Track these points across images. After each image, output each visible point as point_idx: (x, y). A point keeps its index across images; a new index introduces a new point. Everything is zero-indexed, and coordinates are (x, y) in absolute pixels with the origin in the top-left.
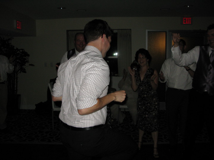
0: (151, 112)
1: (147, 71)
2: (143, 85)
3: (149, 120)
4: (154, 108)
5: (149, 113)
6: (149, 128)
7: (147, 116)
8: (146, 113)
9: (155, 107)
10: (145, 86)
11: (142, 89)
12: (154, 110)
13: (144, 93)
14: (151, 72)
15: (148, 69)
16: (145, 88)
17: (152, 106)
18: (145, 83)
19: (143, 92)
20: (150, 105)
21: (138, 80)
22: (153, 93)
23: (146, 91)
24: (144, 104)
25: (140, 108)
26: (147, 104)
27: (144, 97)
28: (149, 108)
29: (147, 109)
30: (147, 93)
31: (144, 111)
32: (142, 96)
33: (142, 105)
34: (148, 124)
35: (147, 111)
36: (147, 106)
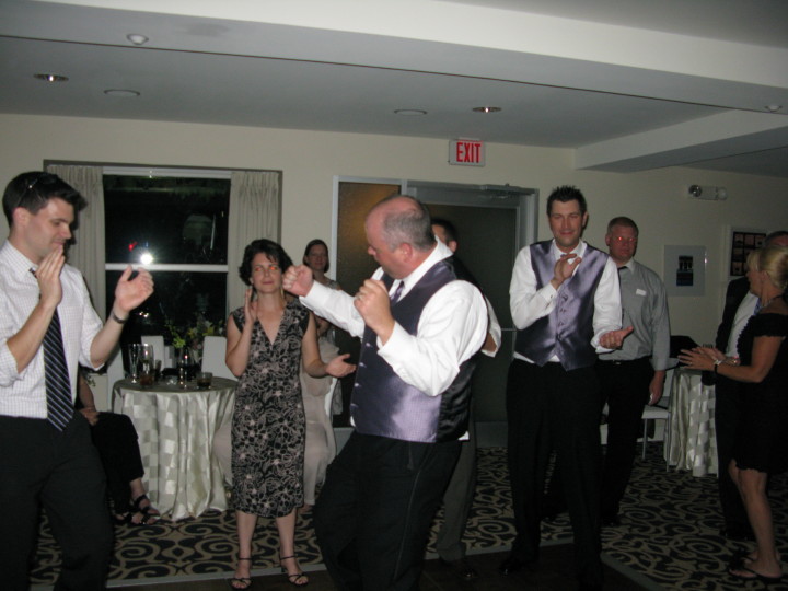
0: (289, 449)
1: (288, 315)
2: (273, 358)
3: (285, 474)
4: (299, 433)
5: (283, 452)
7: (276, 462)
8: (272, 454)
9: (301, 430)
10: (281, 360)
11: (265, 371)
12: (299, 442)
13: (274, 385)
14: (299, 318)
15: (288, 307)
16: (278, 368)
17: (295, 428)
18: (283, 352)
19: (271, 384)
20: (290, 425)
21: (257, 340)
23: (281, 379)
24: (268, 424)
25: (251, 439)
26: (281, 420)
27: (271, 399)
28: (285, 435)
29: (279, 440)
30: (285, 384)
31: (267, 449)
32: (267, 396)
33: (260, 426)
34: (281, 489)
35: (278, 446)
36: (278, 430)
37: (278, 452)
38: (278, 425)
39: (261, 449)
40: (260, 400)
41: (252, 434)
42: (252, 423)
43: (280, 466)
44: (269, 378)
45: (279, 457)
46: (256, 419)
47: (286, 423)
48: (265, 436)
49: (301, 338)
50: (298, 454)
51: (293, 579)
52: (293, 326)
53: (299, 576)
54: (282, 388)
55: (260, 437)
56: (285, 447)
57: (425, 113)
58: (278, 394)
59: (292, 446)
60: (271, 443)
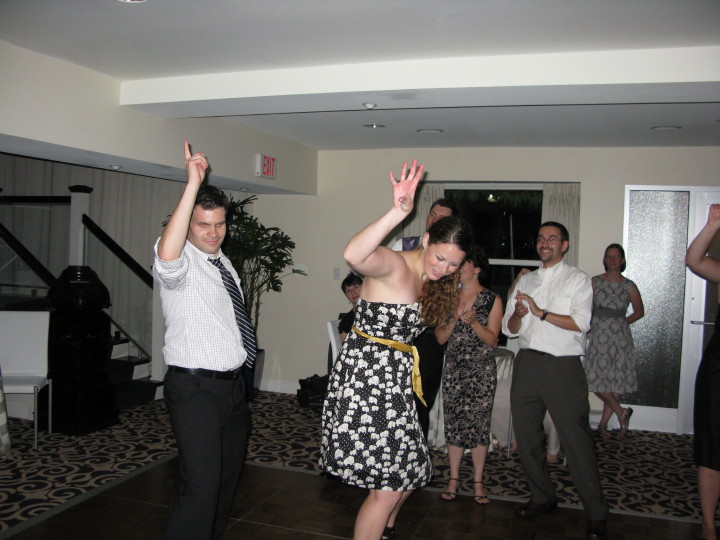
0: (477, 400)
2: (464, 330)
3: (473, 418)
4: (486, 388)
5: (472, 401)
6: (470, 436)
7: (467, 408)
8: (464, 401)
9: (489, 387)
11: (459, 339)
12: (486, 395)
13: (465, 350)
15: (482, 293)
17: (482, 384)
20: (479, 381)
22: (485, 352)
23: (470, 346)
24: (460, 379)
25: (447, 389)
26: (471, 377)
27: (463, 360)
28: (474, 389)
29: (469, 392)
30: (473, 350)
31: (460, 397)
32: (460, 357)
33: (455, 380)
34: (469, 428)
35: (469, 396)
36: (469, 384)
37: (468, 400)
38: (468, 380)
39: (454, 397)
40: (455, 360)
41: (448, 385)
42: (449, 377)
43: (469, 411)
44: (461, 345)
45: (470, 405)
46: (452, 374)
47: (475, 379)
48: (458, 387)
49: (487, 316)
50: (485, 404)
51: (477, 499)
52: (482, 307)
53: (482, 498)
54: (471, 353)
55: (454, 388)
56: (474, 397)
57: (680, 128)
58: (467, 357)
59: (480, 397)
60: (463, 393)
